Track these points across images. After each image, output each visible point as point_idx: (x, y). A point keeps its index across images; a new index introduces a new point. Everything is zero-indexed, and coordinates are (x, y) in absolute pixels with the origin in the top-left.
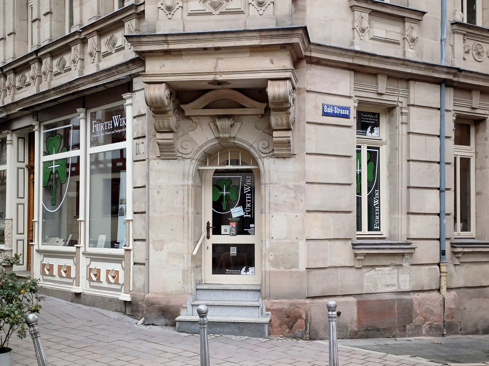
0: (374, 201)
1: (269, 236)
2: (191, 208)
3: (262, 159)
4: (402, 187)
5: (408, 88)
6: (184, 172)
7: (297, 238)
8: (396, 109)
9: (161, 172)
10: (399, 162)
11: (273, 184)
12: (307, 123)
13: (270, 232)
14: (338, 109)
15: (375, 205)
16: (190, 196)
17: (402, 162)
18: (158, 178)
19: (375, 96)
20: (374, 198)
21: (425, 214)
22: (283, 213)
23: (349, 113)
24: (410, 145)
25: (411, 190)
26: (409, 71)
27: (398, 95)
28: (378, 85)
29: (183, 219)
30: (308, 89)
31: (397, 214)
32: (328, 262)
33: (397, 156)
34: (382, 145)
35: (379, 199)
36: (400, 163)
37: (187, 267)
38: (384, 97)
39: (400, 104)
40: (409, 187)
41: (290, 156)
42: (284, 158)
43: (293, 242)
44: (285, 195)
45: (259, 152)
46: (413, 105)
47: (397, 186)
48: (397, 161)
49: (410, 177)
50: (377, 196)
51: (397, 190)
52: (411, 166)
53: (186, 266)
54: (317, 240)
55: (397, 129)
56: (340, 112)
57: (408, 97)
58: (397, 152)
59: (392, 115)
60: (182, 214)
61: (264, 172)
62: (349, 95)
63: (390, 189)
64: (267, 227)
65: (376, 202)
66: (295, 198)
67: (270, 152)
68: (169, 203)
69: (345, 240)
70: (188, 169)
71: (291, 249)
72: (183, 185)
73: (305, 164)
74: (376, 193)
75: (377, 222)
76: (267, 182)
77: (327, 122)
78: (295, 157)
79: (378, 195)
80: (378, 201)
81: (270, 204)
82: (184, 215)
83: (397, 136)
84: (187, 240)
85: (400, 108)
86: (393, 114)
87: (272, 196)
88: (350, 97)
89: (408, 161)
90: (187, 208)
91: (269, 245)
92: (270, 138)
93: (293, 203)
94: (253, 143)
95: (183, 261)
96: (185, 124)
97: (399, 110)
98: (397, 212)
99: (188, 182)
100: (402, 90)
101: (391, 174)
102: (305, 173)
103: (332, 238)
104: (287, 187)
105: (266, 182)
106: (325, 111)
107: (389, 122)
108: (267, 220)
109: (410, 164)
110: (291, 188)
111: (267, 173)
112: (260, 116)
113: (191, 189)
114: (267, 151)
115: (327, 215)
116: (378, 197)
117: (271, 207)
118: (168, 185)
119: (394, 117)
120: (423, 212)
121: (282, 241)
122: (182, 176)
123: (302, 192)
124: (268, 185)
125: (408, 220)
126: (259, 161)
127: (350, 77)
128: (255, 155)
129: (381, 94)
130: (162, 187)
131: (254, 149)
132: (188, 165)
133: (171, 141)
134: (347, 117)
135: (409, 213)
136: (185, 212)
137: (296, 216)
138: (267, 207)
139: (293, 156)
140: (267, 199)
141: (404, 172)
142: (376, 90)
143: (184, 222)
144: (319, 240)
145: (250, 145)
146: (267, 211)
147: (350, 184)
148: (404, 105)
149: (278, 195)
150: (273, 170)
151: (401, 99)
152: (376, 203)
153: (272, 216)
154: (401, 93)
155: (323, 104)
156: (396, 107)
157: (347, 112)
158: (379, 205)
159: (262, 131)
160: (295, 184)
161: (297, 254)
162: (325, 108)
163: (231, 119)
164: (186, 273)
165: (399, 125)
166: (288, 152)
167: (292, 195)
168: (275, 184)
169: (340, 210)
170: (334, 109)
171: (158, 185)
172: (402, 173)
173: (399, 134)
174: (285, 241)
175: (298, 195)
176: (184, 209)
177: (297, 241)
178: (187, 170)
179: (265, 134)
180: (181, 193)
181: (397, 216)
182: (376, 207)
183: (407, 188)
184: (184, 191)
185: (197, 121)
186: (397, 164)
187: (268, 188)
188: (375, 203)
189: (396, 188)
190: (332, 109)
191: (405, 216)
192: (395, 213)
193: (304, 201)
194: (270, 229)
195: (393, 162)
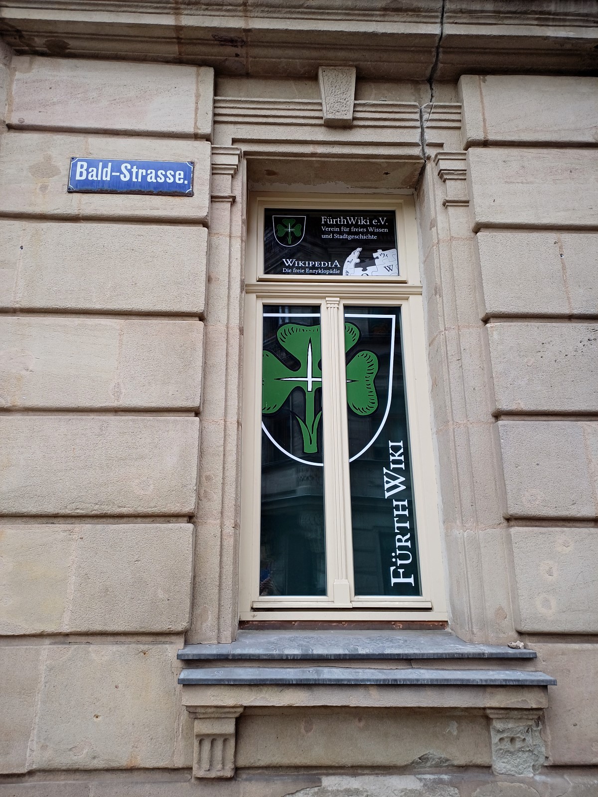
0: (386, 479)
4: (467, 416)
5: (459, 96)
8: (426, 171)
14: (134, 170)
15: (387, 495)
17: (458, 329)
20: (385, 471)
24: (483, 264)
27: (418, 124)
30: (14, 121)
31: (459, 522)
34: (406, 298)
35: (407, 472)
36: (451, 333)
39: (433, 152)
46: (484, 144)
47: (449, 416)
50: (397, 462)
51: (451, 428)
52: (494, 336)
55: (435, 229)
56: (145, 178)
63: (437, 433)
65: (394, 484)
74: (391, 451)
75: (403, 557)
77: (88, 211)
79: (402, 458)
80: (402, 479)
85: (433, 165)
88: (197, 137)
89: (485, 320)
97: (432, 171)
98: (458, 516)
100: (431, 107)
103: (66, 630)
106: (78, 178)
116: (403, 466)
120: (585, 512)
125: (510, 547)
127: (199, 83)
134: (175, 190)
141: (473, 361)
142: (317, 114)
151: (433, 136)
152: (394, 487)
154: (427, 116)
155: (74, 158)
156: (422, 165)
158: (408, 494)
162: (79, 171)
173: (438, 243)
181: (460, 533)
183: (491, 419)
188: (387, 486)
190: (109, 170)
191: (493, 533)
192: (454, 520)
195: (435, 338)
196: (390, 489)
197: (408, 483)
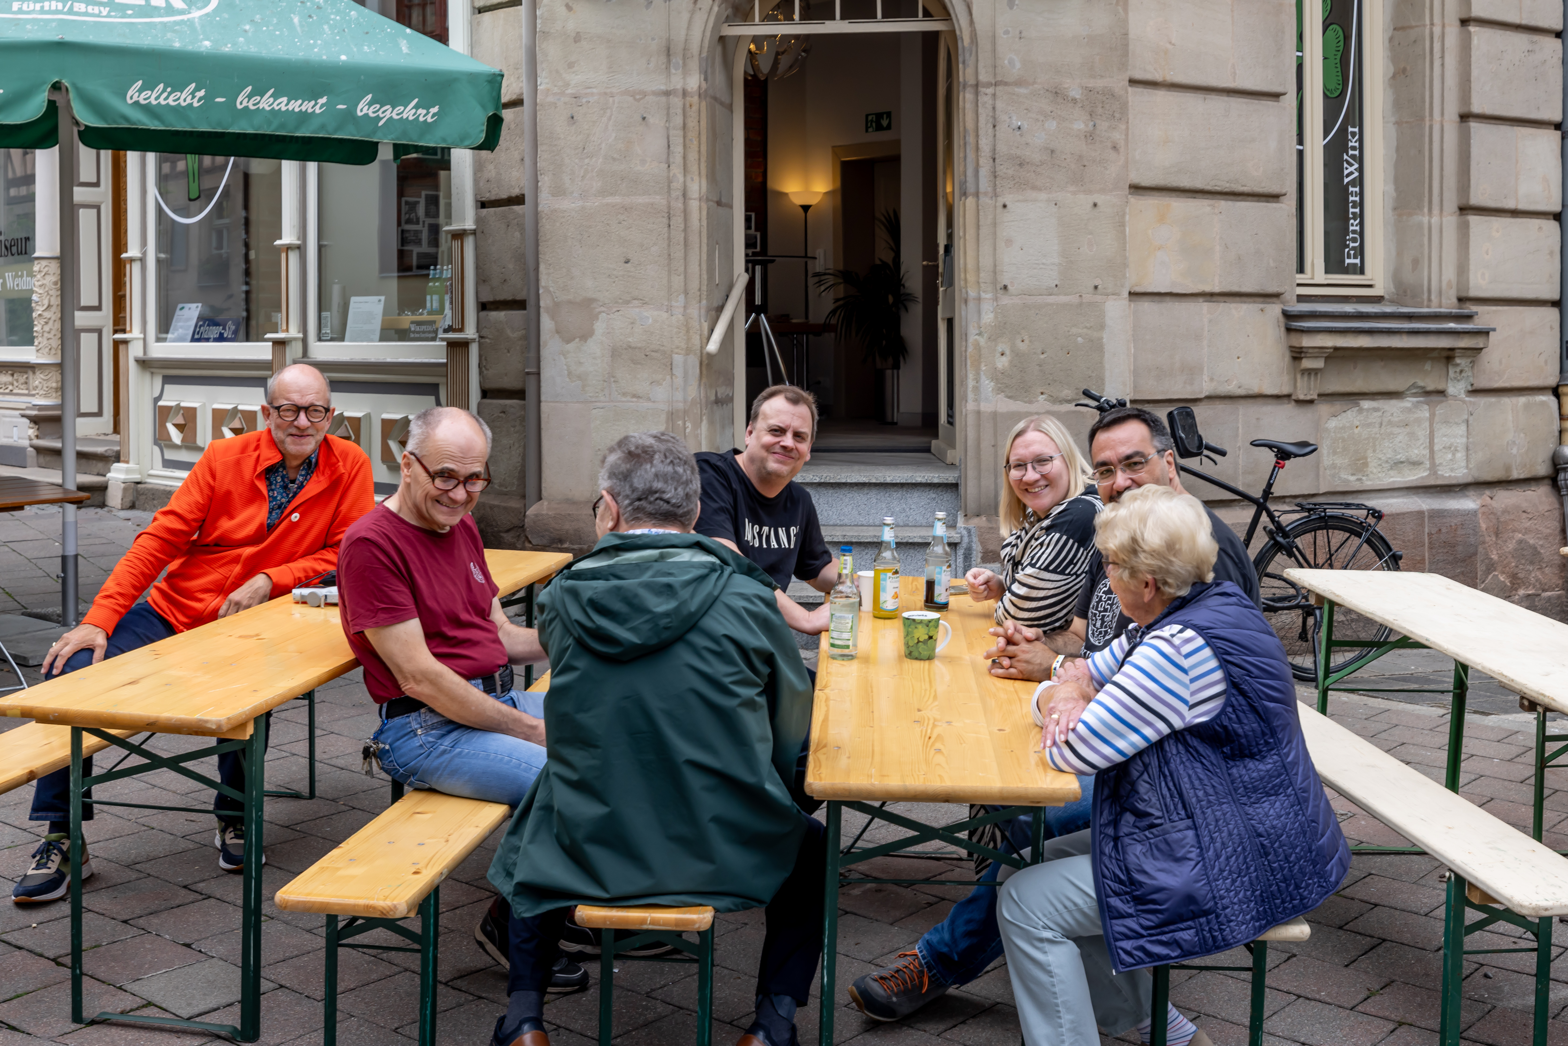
0: (1345, 165)
1: (995, 282)
2: (696, 178)
4: (1442, 114)
6: (669, 41)
7: (1096, 287)
9: (579, 41)
10: (1432, 24)
11: (1006, 84)
13: (995, 266)
15: (1346, 180)
16: (692, 135)
17: (1443, 26)
18: (571, 65)
20: (1345, 157)
21: (1515, 213)
22: (1043, 196)
25: (1474, 125)
29: (665, 221)
31: (1426, 210)
32: (1206, 378)
35: (1360, 160)
36: (1437, 30)
37: (685, 401)
40: (1465, 117)
43: (1081, 304)
44: (1052, 125)
47: (1427, 114)
48: (1428, 22)
49: (1469, 81)
50: (1354, 148)
51: (1427, 124)
52: (1475, 41)
53: (679, 396)
54: (1168, 298)
60: (664, 202)
61: (971, 42)
63: (1398, 123)
64: (986, 248)
65: (1350, 170)
66: (1090, 137)
68: (614, 159)
69: (1261, 299)
70: (683, 33)
71: (1074, 330)
72: (667, 93)
73: (1126, 11)
74: (1349, 138)
75: (1354, 240)
76: (983, 78)
79: (1357, 144)
80: (1357, 166)
81: (994, 160)
82: (669, 207)
84: (682, 298)
87: (1002, 128)
89: (1465, 22)
90: (681, 179)
91: (991, 316)
93: (1081, 157)
95: (668, 377)
98: (1426, 204)
99: (684, 78)
101: (1404, 70)
102: (1127, 45)
103: (1217, 289)
104: (1057, 94)
105: (979, 78)
108: (986, 220)
109: (1470, 33)
110: (1074, 101)
111: (984, 44)
113: (695, 108)
115: (1201, 206)
116: (1357, 153)
117: (1002, 170)
118: (608, 91)
120: (1510, 204)
121: (1039, 299)
122: (663, 59)
123: (1117, 115)
124: (990, 91)
125: (1464, 232)
130: (584, 100)
132: (685, 16)
135: (1462, 210)
136: (674, 194)
137: (1095, 205)
138: (984, 172)
140: (985, 144)
141: (1451, 61)
143: (669, 233)
144: (1172, 299)
146: (984, 184)
147: (1277, 96)
149: (1025, 126)
150: (1007, 32)
152: (1351, 173)
153: (1005, 206)
158: (1360, 182)
160: (1091, 83)
161: (1097, 347)
164: (680, 423)
167: (1080, 126)
168: (1019, 83)
169: (1246, 189)
171: (569, 91)
172: (1443, 65)
174: (1051, 299)
175: (1103, 125)
176: (670, 182)
177: (1098, 298)
178: (679, 35)
180: (656, 120)
181: (1425, 220)
182: (1351, 189)
183: (1458, 119)
184: (668, 114)
186: (1427, 31)
187: (985, 99)
188: (1346, 172)
189: (1422, 119)
191: (1451, 220)
192: (1420, 208)
193: (1122, 150)
194: (995, 254)
195: (1411, 27)
196: (1348, 175)
197: (1361, 170)
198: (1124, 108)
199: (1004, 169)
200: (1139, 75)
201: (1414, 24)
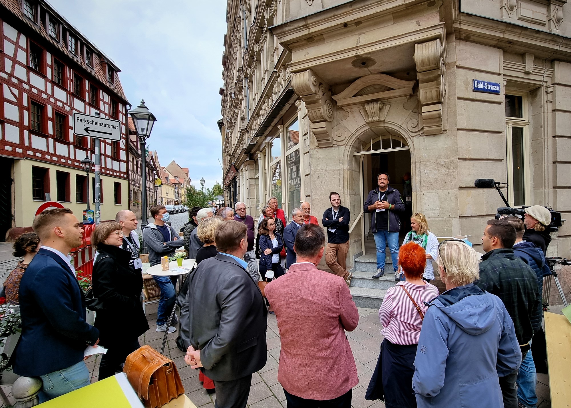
2: (347, 190)
3: (412, 138)
4: (548, 162)
5: (552, 67)
6: (339, 157)
7: (450, 216)
8: (541, 88)
9: (320, 159)
11: (423, 162)
12: (459, 98)
13: (421, 210)
14: (488, 85)
16: (345, 179)
17: (548, 138)
18: (318, 165)
19: (522, 75)
21: (570, 187)
22: (434, 191)
23: (499, 89)
24: (556, 121)
25: (557, 164)
26: (557, 48)
27: (543, 75)
28: (525, 64)
30: (458, 65)
31: (544, 188)
33: (543, 133)
34: (525, 126)
36: (546, 140)
38: (531, 77)
39: (545, 84)
40: (554, 162)
41: (440, 132)
42: (434, 135)
43: (445, 220)
44: (436, 172)
45: (408, 132)
46: (558, 84)
47: (543, 162)
48: (543, 138)
49: (556, 152)
51: (543, 165)
52: (557, 142)
55: (542, 108)
56: (490, 88)
57: (552, 77)
58: (543, 129)
59: (536, 96)
61: (414, 152)
62: (498, 72)
63: (534, 165)
64: (419, 205)
66: (447, 174)
67: (419, 131)
68: (328, 186)
71: (444, 226)
72: (339, 170)
73: (457, 139)
77: (478, 98)
78: (445, 133)
81: (421, 182)
83: (543, 114)
85: (544, 88)
86: (537, 94)
87: (422, 173)
88: (499, 74)
89: (554, 137)
90: (343, 190)
92: (419, 117)
93: (445, 180)
94: (402, 124)
96: (338, 115)
97: (543, 89)
98: (544, 186)
99: (343, 166)
100: (547, 70)
101: (536, 151)
102: (457, 149)
103: (485, 214)
104: (438, 164)
105: (416, 161)
106: (476, 87)
107: (531, 104)
108: (419, 198)
109: (556, 139)
110: (442, 165)
112: (408, 97)
113: (346, 173)
114: (417, 130)
115: (480, 191)
117: (422, 185)
118: (326, 170)
119: (538, 97)
120: (568, 185)
121: (434, 218)
122: (338, 162)
123: (455, 168)
124: (419, 164)
125: (555, 193)
126: (409, 141)
127: (500, 55)
128: (404, 135)
129: (527, 73)
130: (321, 173)
131: (404, 130)
132: (343, 151)
133: (325, 129)
134: (497, 93)
135: (554, 187)
137: (449, 193)
138: (417, 185)
139: (444, 132)
140: (418, 178)
141: (550, 147)
142: (524, 69)
144: (472, 217)
145: (399, 126)
147: (501, 160)
148: (549, 84)
149: (429, 173)
150: (423, 148)
151: (546, 79)
153: (424, 194)
154: (546, 73)
155: (473, 80)
156: (540, 87)
157: (496, 88)
159: (411, 111)
160: (447, 160)
162: (475, 84)
163: (379, 102)
165: (544, 104)
166: (439, 128)
167: (444, 171)
168: (427, 161)
170: (484, 85)
171: (318, 171)
172: (548, 149)
173: (544, 112)
174: (437, 219)
175: (450, 171)
177: (450, 219)
179: (414, 113)
181: (543, 190)
184: (340, 175)
185: (348, 110)
186: (543, 140)
187: (418, 166)
189: (542, 164)
190: (482, 84)
191: (551, 190)
192: (542, 187)
193: (456, 178)
194: (421, 207)
195: (538, 140)
198: (457, 166)
199: (424, 184)
200: (461, 157)
201: (539, 139)
